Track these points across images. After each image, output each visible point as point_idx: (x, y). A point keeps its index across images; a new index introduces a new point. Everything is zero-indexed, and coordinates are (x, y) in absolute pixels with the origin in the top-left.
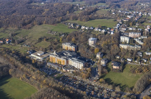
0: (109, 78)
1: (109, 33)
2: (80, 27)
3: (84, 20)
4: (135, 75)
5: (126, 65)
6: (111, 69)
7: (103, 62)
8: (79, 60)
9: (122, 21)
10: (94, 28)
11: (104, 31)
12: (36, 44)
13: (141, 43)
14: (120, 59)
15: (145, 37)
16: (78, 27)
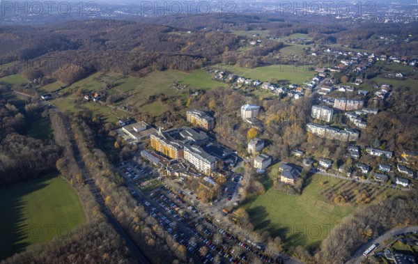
0: (263, 205)
1: (290, 95)
2: (235, 79)
3: (246, 66)
4: (332, 208)
5: (314, 177)
6: (275, 182)
7: (258, 164)
8: (205, 153)
9: (326, 71)
10: (262, 83)
11: (280, 90)
12: (141, 106)
13: (361, 126)
14: (301, 159)
15: (371, 112)
16: (230, 78)
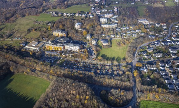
0: (104, 54)
1: (88, 16)
2: (62, 14)
3: (63, 8)
4: (122, 47)
5: (112, 41)
6: (102, 46)
7: (94, 42)
8: (75, 44)
9: (94, 5)
10: (75, 14)
11: (84, 15)
12: (26, 35)
13: (116, 21)
14: (105, 37)
15: (117, 17)
16: (60, 14)
